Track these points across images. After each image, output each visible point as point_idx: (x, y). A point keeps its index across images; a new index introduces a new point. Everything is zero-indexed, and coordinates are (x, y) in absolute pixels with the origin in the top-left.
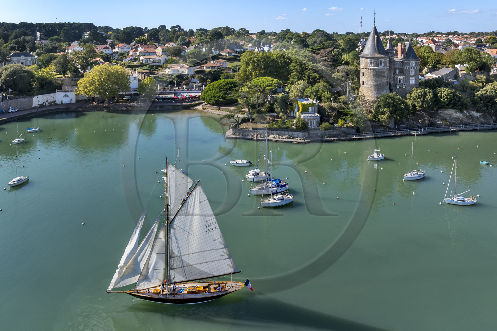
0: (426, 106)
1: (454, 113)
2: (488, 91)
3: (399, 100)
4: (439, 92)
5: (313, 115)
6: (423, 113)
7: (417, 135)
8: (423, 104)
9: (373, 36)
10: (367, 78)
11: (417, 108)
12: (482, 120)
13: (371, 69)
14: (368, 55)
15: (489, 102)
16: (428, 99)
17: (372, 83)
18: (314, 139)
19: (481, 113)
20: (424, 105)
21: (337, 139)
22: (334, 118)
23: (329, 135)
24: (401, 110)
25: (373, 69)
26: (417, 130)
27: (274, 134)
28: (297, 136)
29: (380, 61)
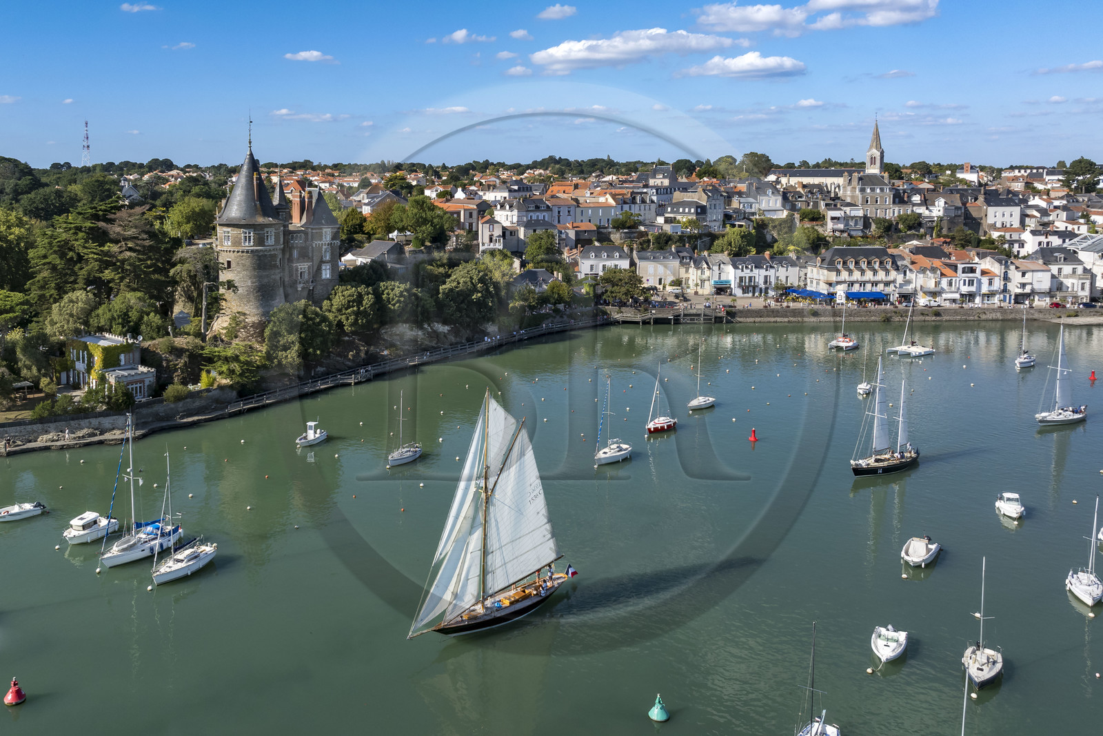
0: (362, 322)
1: (407, 330)
2: (461, 282)
3: (317, 314)
4: (383, 291)
5: (133, 372)
6: (354, 339)
7: (356, 384)
8: (356, 320)
9: (247, 176)
10: (239, 272)
11: (345, 328)
12: (452, 338)
13: (247, 252)
14: (240, 219)
15: (463, 302)
16: (365, 308)
17: (249, 284)
18: (153, 427)
19: (451, 324)
20: (360, 321)
21: (204, 417)
22: (182, 372)
23: (184, 411)
24: (321, 336)
25: (252, 251)
26: (355, 372)
27: (50, 432)
28: (111, 427)
29: (267, 232)
